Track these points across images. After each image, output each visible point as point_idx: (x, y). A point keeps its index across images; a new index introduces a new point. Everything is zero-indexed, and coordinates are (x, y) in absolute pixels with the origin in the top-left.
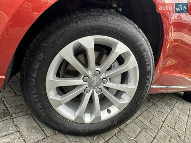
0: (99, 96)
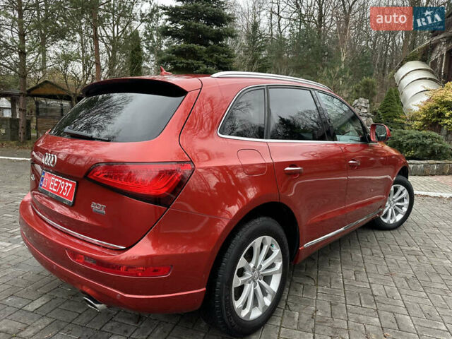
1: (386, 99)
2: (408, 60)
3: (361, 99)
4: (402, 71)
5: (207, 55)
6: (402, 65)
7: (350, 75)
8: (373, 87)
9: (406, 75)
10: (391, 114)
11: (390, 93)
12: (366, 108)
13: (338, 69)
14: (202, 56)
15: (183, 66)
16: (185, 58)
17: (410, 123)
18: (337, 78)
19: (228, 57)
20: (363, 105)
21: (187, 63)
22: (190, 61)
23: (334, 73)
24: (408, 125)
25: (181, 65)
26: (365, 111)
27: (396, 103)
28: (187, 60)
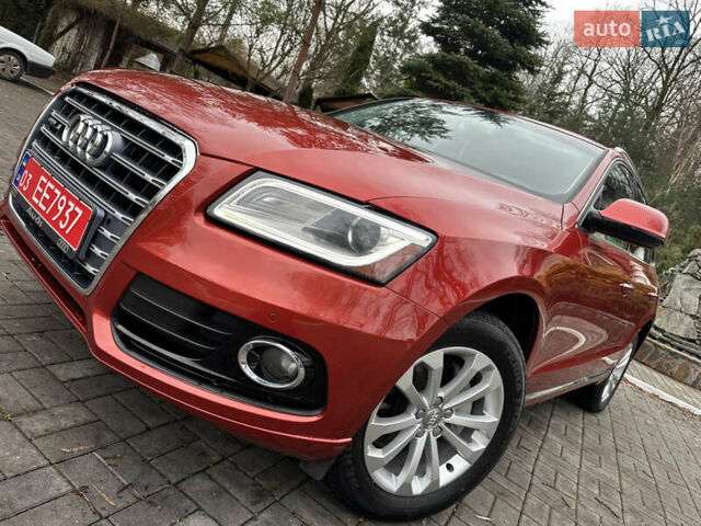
0: (438, 440)
5: (481, 84)
13: (658, 193)
14: (472, 83)
15: (437, 87)
16: (445, 76)
19: (514, 99)
21: (445, 85)
22: (452, 83)
25: (435, 85)
28: (449, 80)
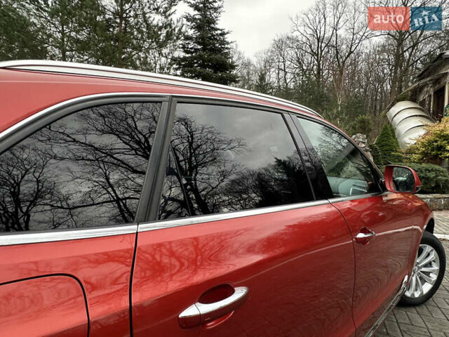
1: (382, 135)
2: (398, 101)
3: (358, 135)
4: (394, 110)
6: (393, 105)
7: (346, 115)
8: (369, 123)
9: (398, 113)
10: (387, 148)
11: (385, 129)
12: (364, 143)
13: (335, 111)
17: (408, 157)
18: (335, 118)
20: (361, 140)
23: (332, 114)
24: (406, 158)
26: (363, 145)
27: (392, 137)
